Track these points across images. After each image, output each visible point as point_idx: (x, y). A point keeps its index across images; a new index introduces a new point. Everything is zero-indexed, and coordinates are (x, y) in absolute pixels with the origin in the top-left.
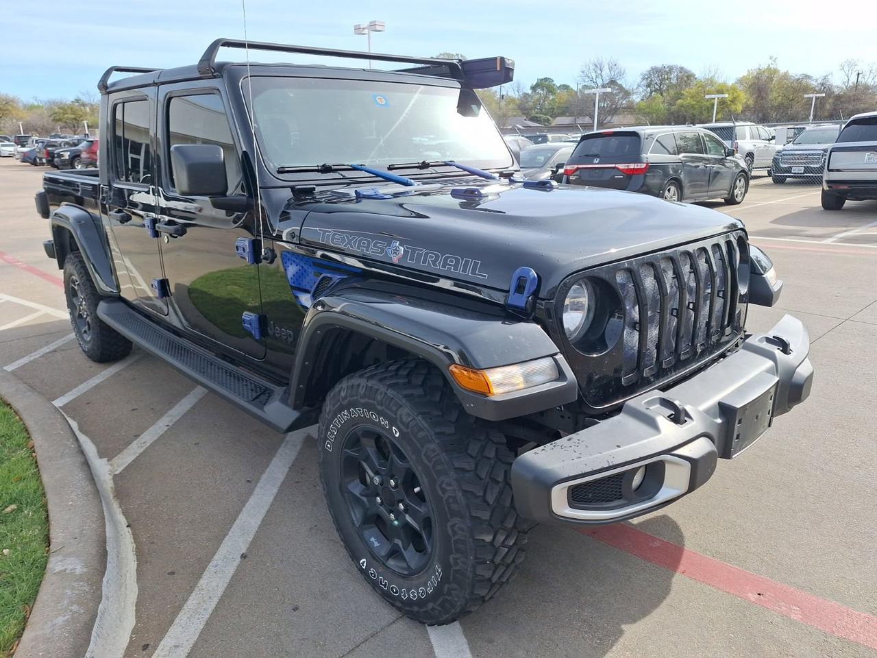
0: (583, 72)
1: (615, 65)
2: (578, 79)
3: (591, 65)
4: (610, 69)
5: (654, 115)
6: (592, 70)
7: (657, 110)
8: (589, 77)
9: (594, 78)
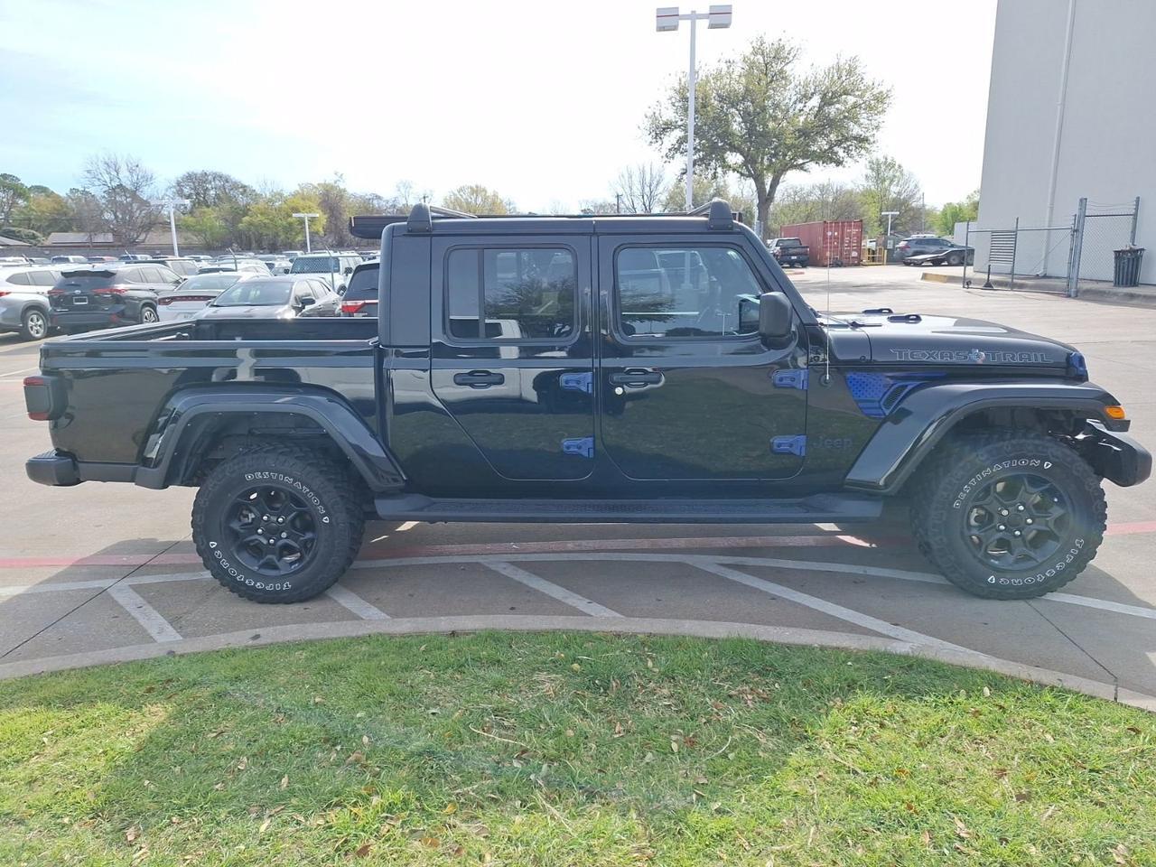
0: (89, 172)
1: (137, 166)
2: (82, 180)
3: (100, 164)
4: (131, 171)
5: (208, 234)
6: (102, 171)
7: (211, 228)
8: (99, 179)
9: (108, 180)
